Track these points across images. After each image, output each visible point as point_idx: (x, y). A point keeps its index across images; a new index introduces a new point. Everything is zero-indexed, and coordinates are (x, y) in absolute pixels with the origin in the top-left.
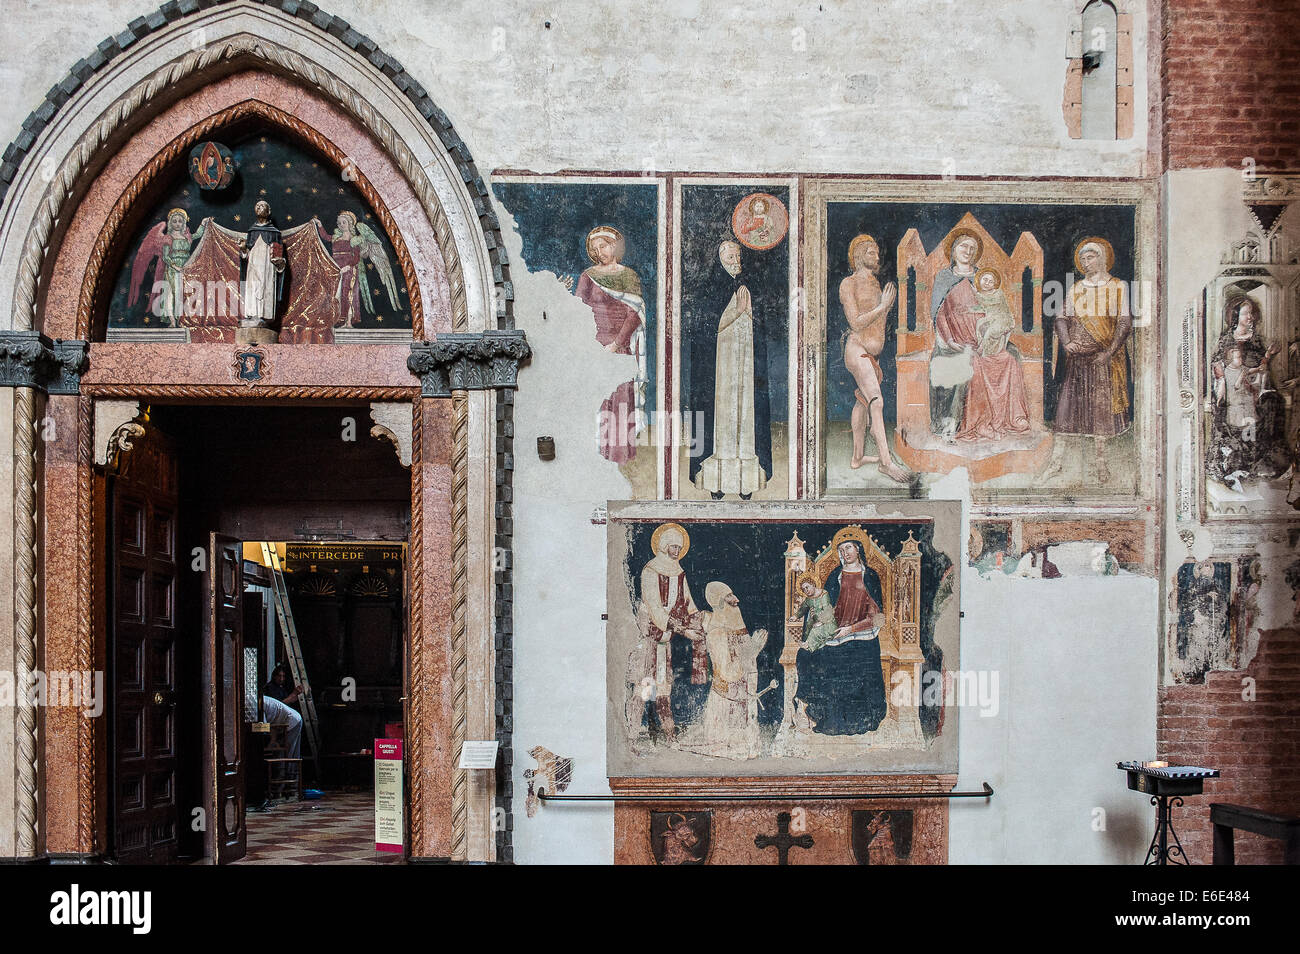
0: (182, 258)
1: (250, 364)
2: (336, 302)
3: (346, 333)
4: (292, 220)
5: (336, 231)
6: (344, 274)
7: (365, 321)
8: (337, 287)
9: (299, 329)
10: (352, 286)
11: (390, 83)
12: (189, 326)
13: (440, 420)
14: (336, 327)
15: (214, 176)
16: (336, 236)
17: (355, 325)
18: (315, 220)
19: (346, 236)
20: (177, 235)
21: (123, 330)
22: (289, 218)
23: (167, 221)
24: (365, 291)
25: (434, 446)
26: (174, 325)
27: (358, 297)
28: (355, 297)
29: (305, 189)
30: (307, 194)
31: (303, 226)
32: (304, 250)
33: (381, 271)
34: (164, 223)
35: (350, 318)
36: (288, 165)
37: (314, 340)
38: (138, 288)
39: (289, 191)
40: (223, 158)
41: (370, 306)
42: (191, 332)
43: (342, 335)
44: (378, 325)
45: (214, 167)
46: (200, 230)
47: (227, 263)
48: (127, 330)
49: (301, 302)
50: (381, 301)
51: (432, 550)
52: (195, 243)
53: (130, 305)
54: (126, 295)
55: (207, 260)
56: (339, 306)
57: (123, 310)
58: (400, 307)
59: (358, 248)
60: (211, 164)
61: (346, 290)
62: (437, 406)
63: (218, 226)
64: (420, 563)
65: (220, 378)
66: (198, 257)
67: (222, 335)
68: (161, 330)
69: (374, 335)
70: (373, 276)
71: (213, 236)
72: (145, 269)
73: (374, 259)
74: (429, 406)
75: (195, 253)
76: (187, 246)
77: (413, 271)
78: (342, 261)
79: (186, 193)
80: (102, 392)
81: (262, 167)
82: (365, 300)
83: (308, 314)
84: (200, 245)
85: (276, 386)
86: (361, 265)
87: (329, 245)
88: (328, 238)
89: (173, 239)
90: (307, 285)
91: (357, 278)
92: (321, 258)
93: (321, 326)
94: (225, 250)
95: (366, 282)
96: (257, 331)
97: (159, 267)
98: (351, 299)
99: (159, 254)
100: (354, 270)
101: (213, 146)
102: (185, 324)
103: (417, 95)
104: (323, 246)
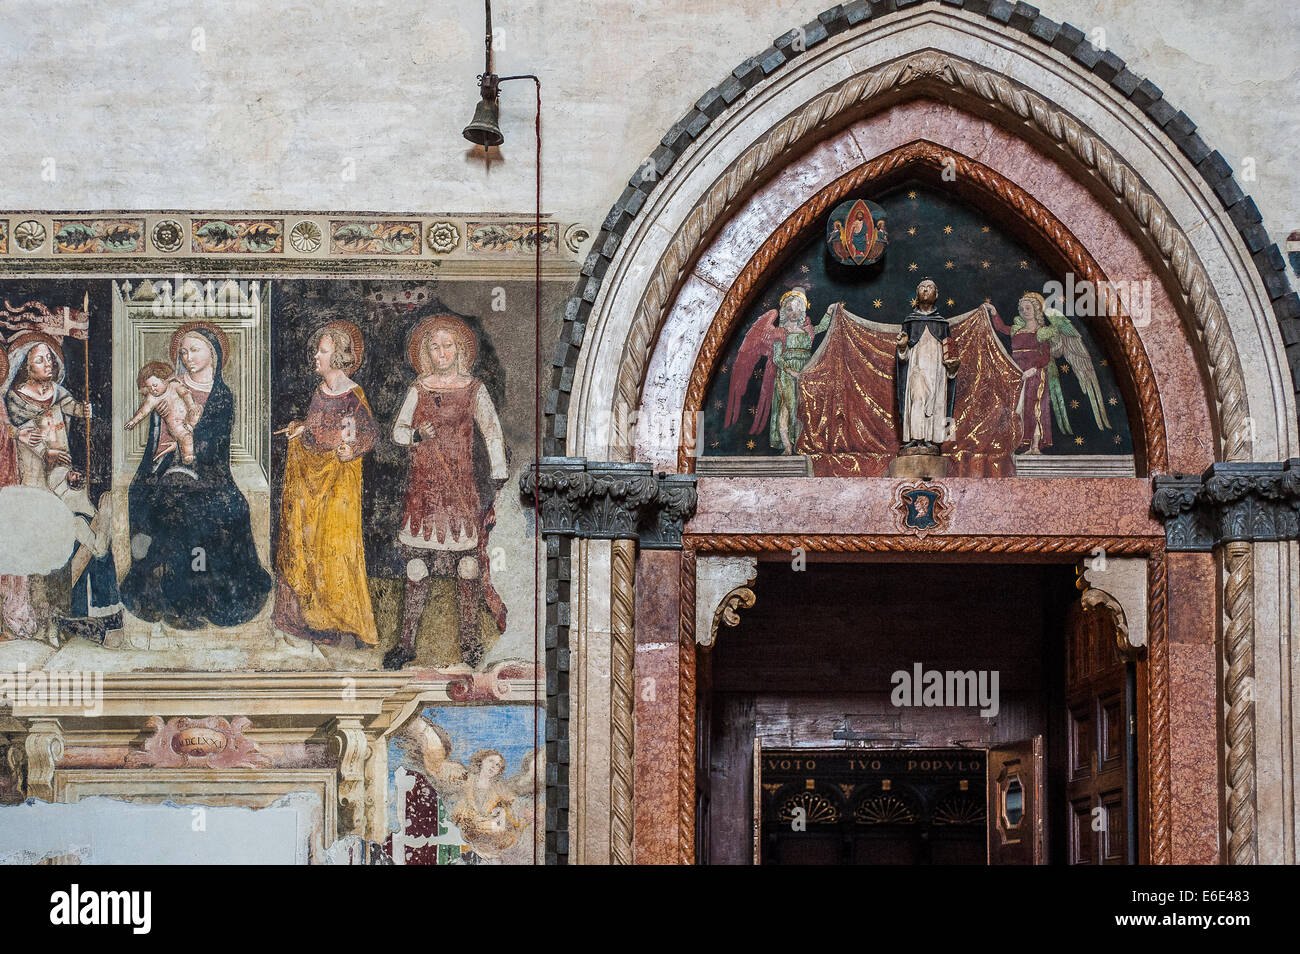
0: (800, 359)
1: (922, 506)
2: (1018, 418)
3: (1031, 462)
4: (955, 305)
5: (1017, 319)
6: (1028, 379)
7: (1057, 444)
8: (1018, 397)
9: (966, 457)
10: (1039, 396)
11: (1140, 116)
12: (811, 453)
13: (1193, 583)
14: (1018, 452)
15: (861, 246)
16: (1017, 327)
17: (1045, 450)
18: (987, 305)
19: (1031, 327)
20: (794, 328)
21: (717, 458)
22: (950, 302)
23: (778, 308)
24: (1058, 403)
25: (1184, 618)
26: (789, 450)
27: (1048, 411)
28: (1043, 412)
29: (973, 262)
30: (975, 270)
31: (970, 313)
32: (971, 347)
33: (1080, 375)
34: (774, 311)
35: (1037, 440)
36: (948, 230)
37: (987, 473)
38: (738, 401)
39: (950, 265)
40: (875, 222)
41: (1065, 422)
42: (814, 460)
43: (1026, 464)
44: (1078, 450)
45: (862, 234)
46: (825, 320)
47: (862, 366)
48: (723, 459)
49: (967, 419)
50: (1081, 416)
51: (1184, 766)
52: (818, 339)
53: (727, 424)
54: (722, 412)
55: (834, 362)
56: (1021, 424)
57: (718, 432)
58: (1108, 425)
59: (1048, 344)
60: (858, 231)
61: (1031, 401)
62: (1188, 563)
63: (850, 315)
64: (1168, 785)
65: (878, 526)
66: (823, 358)
67: (857, 464)
68: (771, 458)
69: (1071, 465)
70: (1069, 381)
71: (843, 328)
72: (748, 375)
73: (1070, 358)
74: (1177, 563)
75: (819, 351)
76: (808, 343)
77: (1151, 375)
78: (1025, 362)
79: (805, 269)
80: (712, 545)
81: (912, 232)
82: (1058, 416)
83: (977, 435)
84: (826, 341)
85: (956, 536)
86: (1052, 367)
87: (1006, 340)
88: (1005, 329)
89: (787, 334)
90: (976, 396)
91: (1046, 384)
92: (996, 358)
93: (999, 451)
94: (860, 347)
95: (1059, 390)
96: (930, 460)
97: (769, 371)
98: (1038, 414)
99: (767, 353)
100: (1043, 374)
101: (861, 206)
102: (805, 450)
103: (1180, 131)
104: (998, 340)
